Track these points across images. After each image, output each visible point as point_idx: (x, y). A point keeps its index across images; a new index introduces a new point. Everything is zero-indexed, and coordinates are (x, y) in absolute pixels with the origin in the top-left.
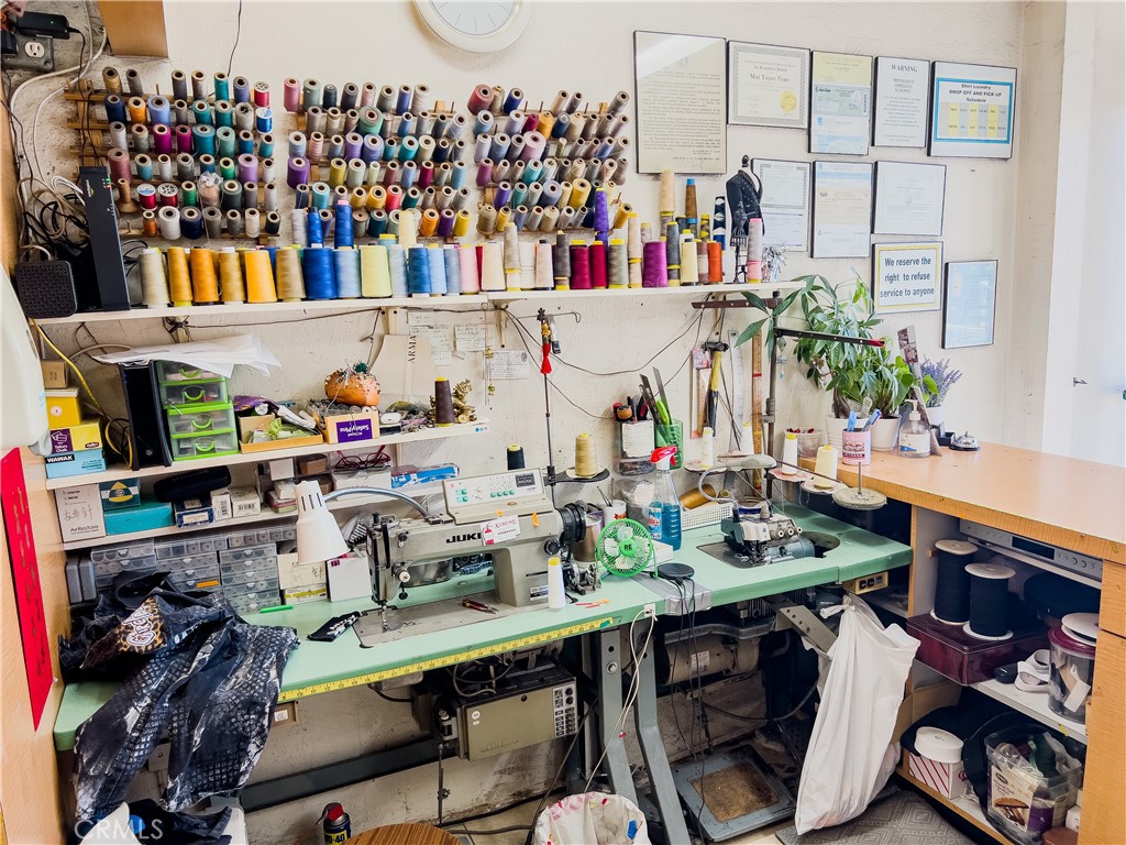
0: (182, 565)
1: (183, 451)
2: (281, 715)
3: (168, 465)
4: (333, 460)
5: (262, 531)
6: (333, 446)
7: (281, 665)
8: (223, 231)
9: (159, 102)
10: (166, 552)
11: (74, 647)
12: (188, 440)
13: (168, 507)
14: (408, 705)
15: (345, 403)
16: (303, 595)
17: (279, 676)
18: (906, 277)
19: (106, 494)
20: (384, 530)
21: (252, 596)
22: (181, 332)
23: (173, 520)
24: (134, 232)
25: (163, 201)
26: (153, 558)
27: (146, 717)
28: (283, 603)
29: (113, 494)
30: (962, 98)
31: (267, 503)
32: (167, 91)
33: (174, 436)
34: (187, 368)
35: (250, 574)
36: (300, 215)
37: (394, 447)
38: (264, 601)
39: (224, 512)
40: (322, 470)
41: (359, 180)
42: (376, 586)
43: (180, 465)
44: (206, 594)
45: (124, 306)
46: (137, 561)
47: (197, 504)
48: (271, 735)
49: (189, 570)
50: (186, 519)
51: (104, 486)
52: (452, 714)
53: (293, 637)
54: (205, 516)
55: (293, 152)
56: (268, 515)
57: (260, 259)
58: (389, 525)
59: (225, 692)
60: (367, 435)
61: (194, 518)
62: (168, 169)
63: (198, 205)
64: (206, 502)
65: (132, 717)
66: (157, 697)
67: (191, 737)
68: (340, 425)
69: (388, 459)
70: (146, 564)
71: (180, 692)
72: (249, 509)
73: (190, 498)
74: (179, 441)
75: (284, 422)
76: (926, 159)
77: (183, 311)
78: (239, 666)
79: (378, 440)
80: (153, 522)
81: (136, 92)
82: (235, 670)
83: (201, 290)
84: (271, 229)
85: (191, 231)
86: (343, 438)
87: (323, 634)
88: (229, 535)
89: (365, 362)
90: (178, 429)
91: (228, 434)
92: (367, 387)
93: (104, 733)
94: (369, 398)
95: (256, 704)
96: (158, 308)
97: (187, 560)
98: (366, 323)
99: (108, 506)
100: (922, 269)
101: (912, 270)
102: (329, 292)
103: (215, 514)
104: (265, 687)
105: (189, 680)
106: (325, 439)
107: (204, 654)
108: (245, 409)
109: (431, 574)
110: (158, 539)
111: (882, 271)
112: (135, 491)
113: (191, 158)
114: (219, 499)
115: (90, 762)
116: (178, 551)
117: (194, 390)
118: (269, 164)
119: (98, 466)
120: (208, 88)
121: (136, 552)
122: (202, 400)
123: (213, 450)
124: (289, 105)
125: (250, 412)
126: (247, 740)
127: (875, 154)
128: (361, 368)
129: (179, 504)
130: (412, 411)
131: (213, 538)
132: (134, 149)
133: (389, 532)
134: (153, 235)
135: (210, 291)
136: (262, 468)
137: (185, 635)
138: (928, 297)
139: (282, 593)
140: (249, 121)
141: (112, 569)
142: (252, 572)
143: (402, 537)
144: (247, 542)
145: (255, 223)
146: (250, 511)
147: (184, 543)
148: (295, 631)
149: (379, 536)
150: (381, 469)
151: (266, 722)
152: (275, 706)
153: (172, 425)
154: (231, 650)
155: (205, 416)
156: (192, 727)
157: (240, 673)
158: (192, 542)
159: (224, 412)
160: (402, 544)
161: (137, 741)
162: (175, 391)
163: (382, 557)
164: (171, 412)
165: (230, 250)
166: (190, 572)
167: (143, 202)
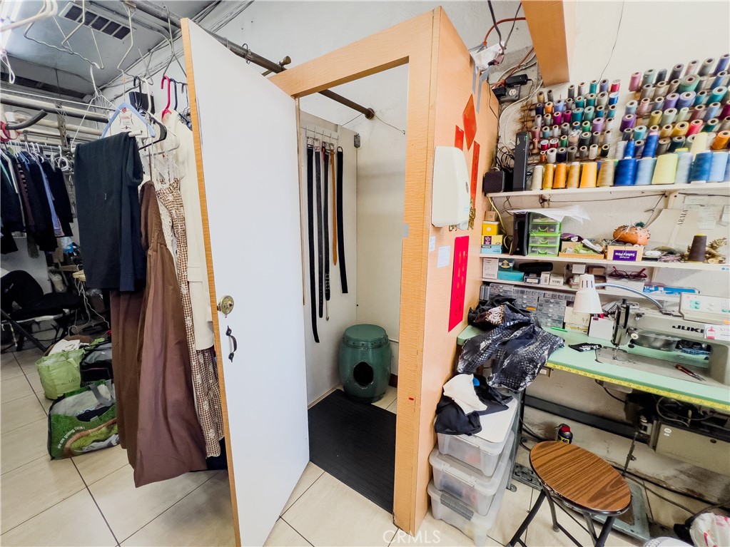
0: (522, 298)
1: (533, 252)
2: (544, 371)
3: (524, 255)
4: (609, 270)
5: (561, 294)
6: (609, 262)
7: (551, 351)
8: (577, 158)
9: (559, 102)
10: (517, 292)
11: (474, 313)
12: (536, 247)
13: (523, 274)
14: (624, 404)
15: (623, 241)
16: (575, 328)
17: (549, 355)
19: (500, 264)
20: (627, 309)
21: (550, 320)
22: (546, 203)
23: (523, 280)
24: (535, 162)
25: (552, 146)
26: (512, 292)
27: (488, 347)
28: (564, 328)
29: (503, 264)
31: (567, 282)
32: (565, 96)
33: (530, 245)
34: (543, 217)
35: (550, 311)
36: (623, 144)
37: (652, 269)
38: (554, 324)
39: (546, 281)
40: (601, 274)
41: (670, 120)
42: (615, 336)
43: (530, 257)
44: (529, 312)
45: (521, 189)
46: (505, 292)
47: (535, 275)
48: (538, 377)
49: (523, 301)
50: (528, 280)
51: (501, 260)
52: (650, 421)
53: (562, 342)
54: (537, 281)
55: (628, 111)
56: (566, 288)
57: (591, 168)
58: (631, 307)
59: (522, 351)
60: (633, 259)
61: (532, 281)
62: (557, 131)
63: (566, 147)
64: (539, 275)
65: (483, 345)
66: (494, 341)
67: (504, 362)
68: (615, 251)
69: (645, 276)
70: (508, 294)
71: (504, 343)
72: (558, 283)
73: (533, 273)
74: (532, 247)
75: (584, 246)
77: (547, 192)
78: (532, 344)
79: (639, 263)
80: (515, 278)
81: (550, 99)
82: (530, 345)
83: (557, 182)
84: (604, 154)
85: (560, 158)
86: (616, 258)
87: (578, 347)
88: (546, 292)
89: (644, 222)
90: (533, 242)
91: (555, 247)
92: (641, 234)
93: (472, 346)
94: (640, 240)
95: (534, 361)
96: (536, 190)
97: (525, 297)
98: (652, 202)
99: (501, 269)
102: (629, 182)
103: (541, 281)
104: (540, 356)
105: (508, 341)
106: (605, 257)
107: (518, 333)
108: (566, 238)
109: (658, 344)
110: (516, 286)
112: (511, 265)
113: (568, 125)
114: (544, 275)
115: (466, 354)
116: (523, 292)
117: (543, 227)
118: (610, 120)
119: (498, 251)
120: (586, 90)
121: (506, 288)
122: (546, 232)
123: (546, 253)
124: (631, 89)
125: (569, 240)
126: (526, 374)
128: (641, 225)
129: (527, 274)
130: (671, 252)
131: (538, 291)
132: (544, 124)
133: (630, 311)
134: (544, 162)
135: (562, 184)
136: (569, 266)
137: (512, 324)
139: (564, 324)
140: (605, 100)
141: (496, 292)
142: (552, 310)
143: (639, 315)
144: (553, 297)
145: (595, 151)
146: (557, 284)
147: (526, 290)
148: (564, 341)
149: (623, 311)
150: (638, 280)
151: (536, 371)
152: (543, 366)
153: (530, 240)
154: (531, 336)
155: (546, 238)
156: (505, 358)
157: (532, 347)
158: (529, 290)
159: (555, 238)
160: (638, 319)
161: (482, 354)
162: (536, 227)
163: (622, 321)
164: (531, 235)
165: (576, 164)
166: (525, 302)
167: (543, 148)
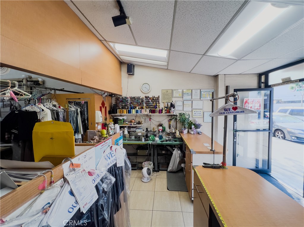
15: (131, 122)
18: (197, 113)
24: (118, 109)
25: (120, 106)
30: (205, 93)
32: (121, 98)
34: (119, 118)
45: (116, 114)
63: (123, 106)
68: (130, 124)
75: (126, 123)
76: (200, 100)
77: (120, 114)
100: (200, 113)
101: (198, 113)
102: (130, 113)
111: (193, 113)
113: (122, 103)
120: (124, 97)
124: (130, 98)
127: (192, 100)
128: (133, 119)
130: (137, 123)
132: (119, 102)
138: (201, 116)
140: (127, 100)
155: (121, 122)
164: (118, 121)
165: (124, 109)
